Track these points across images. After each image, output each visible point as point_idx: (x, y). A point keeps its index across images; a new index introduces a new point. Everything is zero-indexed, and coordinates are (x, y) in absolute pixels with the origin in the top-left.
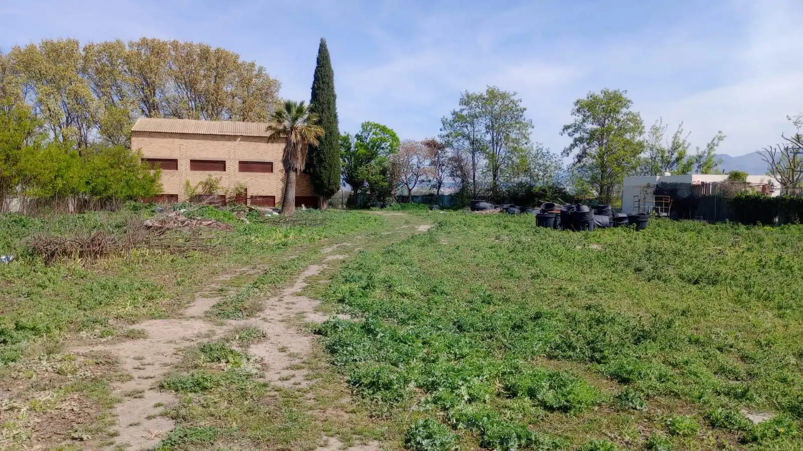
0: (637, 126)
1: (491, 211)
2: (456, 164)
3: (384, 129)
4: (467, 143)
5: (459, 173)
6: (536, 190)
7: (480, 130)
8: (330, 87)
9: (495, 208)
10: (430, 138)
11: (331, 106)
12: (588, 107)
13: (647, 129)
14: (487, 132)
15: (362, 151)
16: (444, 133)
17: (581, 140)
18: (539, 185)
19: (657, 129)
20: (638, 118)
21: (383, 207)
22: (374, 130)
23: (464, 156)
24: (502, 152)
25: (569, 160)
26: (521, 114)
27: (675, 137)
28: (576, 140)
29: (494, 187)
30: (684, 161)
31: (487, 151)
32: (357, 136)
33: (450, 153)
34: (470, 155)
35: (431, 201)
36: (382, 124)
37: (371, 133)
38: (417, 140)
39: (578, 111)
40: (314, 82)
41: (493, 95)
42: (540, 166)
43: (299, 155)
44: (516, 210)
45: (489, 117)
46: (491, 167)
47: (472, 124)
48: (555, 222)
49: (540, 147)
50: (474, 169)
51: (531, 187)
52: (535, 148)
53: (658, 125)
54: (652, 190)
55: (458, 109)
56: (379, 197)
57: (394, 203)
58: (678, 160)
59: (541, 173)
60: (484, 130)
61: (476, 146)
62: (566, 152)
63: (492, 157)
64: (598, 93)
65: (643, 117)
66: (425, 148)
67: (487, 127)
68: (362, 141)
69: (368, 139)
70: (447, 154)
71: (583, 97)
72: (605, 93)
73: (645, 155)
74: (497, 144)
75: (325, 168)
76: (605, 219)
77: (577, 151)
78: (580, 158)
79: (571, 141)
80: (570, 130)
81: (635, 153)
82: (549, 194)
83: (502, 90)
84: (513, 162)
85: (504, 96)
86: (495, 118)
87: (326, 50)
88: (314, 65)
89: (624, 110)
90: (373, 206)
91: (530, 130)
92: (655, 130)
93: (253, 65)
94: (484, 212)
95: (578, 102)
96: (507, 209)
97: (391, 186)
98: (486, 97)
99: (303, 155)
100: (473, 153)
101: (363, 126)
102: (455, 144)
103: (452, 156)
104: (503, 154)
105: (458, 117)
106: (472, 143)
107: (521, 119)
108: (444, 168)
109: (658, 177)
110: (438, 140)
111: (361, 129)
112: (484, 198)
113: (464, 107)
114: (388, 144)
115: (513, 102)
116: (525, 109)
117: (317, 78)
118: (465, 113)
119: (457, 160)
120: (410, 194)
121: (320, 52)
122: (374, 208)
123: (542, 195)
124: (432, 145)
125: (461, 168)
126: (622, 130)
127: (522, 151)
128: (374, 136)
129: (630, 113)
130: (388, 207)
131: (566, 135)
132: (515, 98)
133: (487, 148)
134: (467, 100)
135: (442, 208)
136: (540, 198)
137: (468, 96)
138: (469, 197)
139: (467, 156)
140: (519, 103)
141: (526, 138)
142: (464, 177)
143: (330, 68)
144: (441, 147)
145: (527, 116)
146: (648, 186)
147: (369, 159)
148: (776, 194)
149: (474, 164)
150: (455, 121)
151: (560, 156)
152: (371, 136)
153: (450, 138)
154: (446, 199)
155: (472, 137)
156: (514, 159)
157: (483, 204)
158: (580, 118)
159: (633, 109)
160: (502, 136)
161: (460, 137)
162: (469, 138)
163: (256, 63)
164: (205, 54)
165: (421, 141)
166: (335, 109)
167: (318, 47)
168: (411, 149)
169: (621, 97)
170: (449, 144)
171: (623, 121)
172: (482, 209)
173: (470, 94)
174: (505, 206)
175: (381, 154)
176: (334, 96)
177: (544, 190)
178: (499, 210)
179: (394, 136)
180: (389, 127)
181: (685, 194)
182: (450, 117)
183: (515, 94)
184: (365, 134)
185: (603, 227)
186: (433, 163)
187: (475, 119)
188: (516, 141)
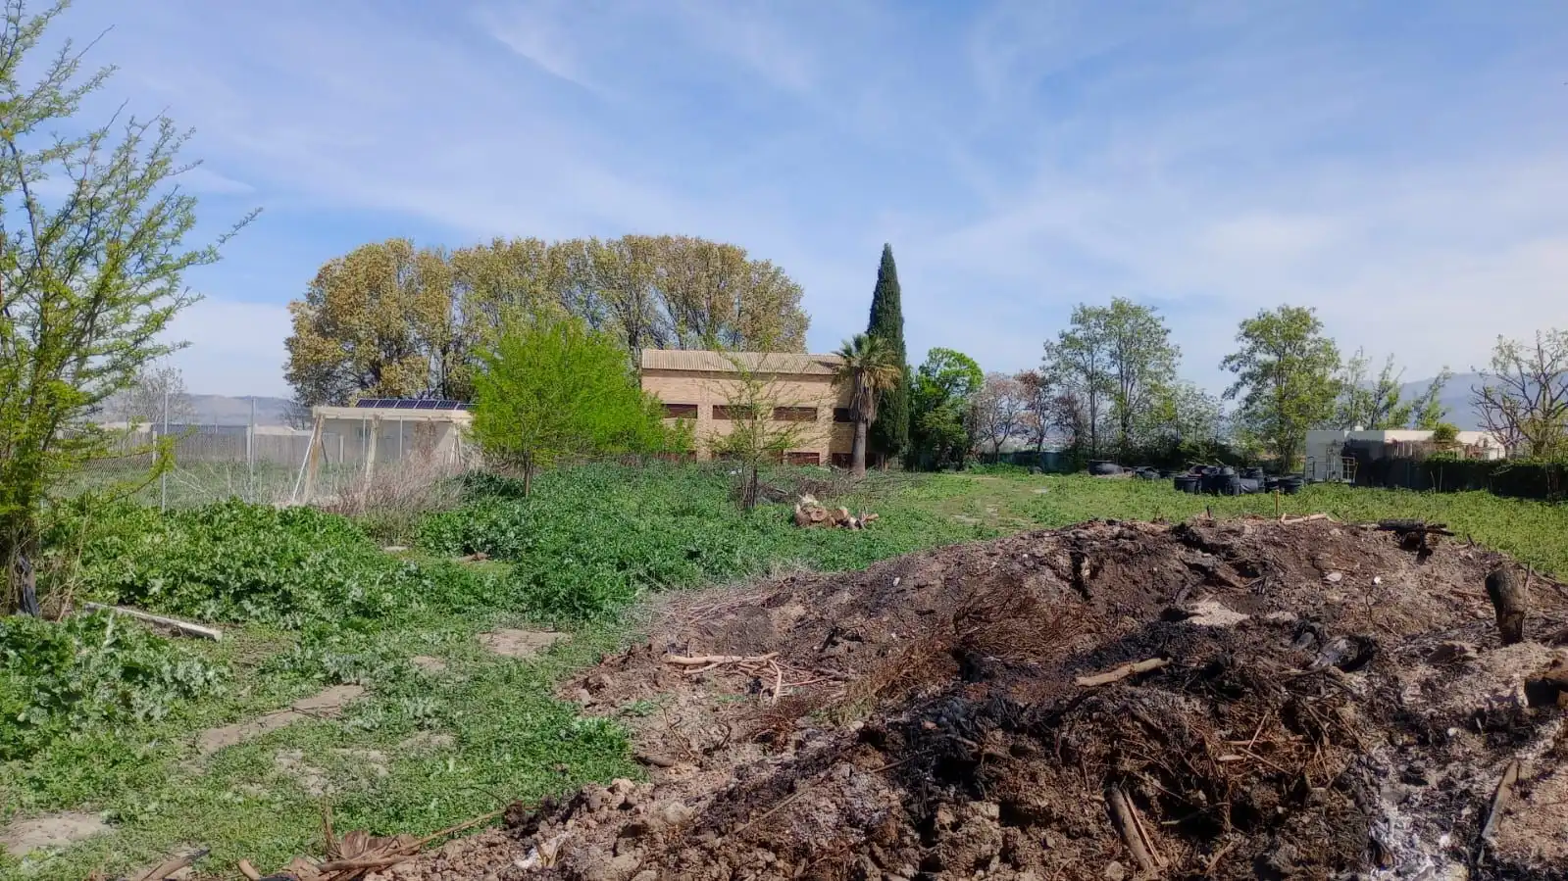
0: (1332, 360)
1: (1119, 476)
2: (1066, 408)
3: (961, 359)
4: (1082, 378)
5: (1070, 420)
6: (1184, 447)
7: (1103, 360)
8: (896, 308)
9: (1125, 471)
10: (1026, 371)
11: (897, 334)
12: (1260, 331)
13: (1344, 362)
14: (1114, 363)
15: (929, 389)
16: (1049, 363)
17: (1251, 376)
18: (1189, 439)
19: (1358, 363)
20: (1332, 347)
21: (959, 468)
22: (946, 360)
23: (1078, 396)
24: (1134, 392)
25: (1232, 406)
26: (1162, 337)
27: (1383, 375)
28: (1243, 377)
29: (1124, 443)
30: (1397, 408)
31: (1113, 389)
32: (922, 368)
33: (1056, 391)
34: (1087, 396)
35: (1028, 460)
36: (958, 350)
37: (942, 364)
38: (1008, 374)
39: (1246, 335)
40: (875, 302)
41: (1121, 311)
42: (1191, 413)
43: (871, 403)
44: (1155, 475)
45: (1115, 341)
46: (1119, 411)
47: (1090, 351)
48: (1197, 487)
49: (1191, 385)
50: (1094, 417)
51: (1178, 442)
52: (1183, 387)
53: (1358, 358)
54: (1338, 450)
55: (1068, 330)
56: (952, 457)
57: (976, 465)
58: (1388, 406)
59: (1192, 424)
60: (1108, 360)
61: (1098, 383)
62: (1230, 393)
63: (1120, 397)
64: (1273, 309)
65: (1338, 346)
66: (1021, 386)
67: (1112, 354)
68: (928, 374)
69: (938, 373)
70: (1051, 394)
71: (1252, 315)
72: (1285, 311)
73: (1341, 400)
74: (1128, 379)
75: (889, 416)
76: (1254, 484)
77: (1245, 391)
78: (1250, 400)
79: (1236, 378)
80: (1234, 363)
81: (1326, 397)
82: (1203, 452)
83: (1134, 304)
84: (1151, 406)
85: (1137, 312)
86: (1125, 341)
87: (892, 260)
88: (873, 280)
89: (1311, 336)
90: (946, 467)
91: (1176, 360)
92: (1356, 364)
93: (767, 266)
94: (1109, 477)
95: (1245, 323)
96: (1141, 473)
97: (971, 439)
98: (1112, 312)
99: (875, 401)
100: (1092, 393)
101: (930, 353)
102: (1065, 380)
103: (1061, 394)
104: (1137, 395)
105: (1069, 340)
106: (1090, 377)
107: (1164, 345)
108: (1047, 412)
109: (1346, 432)
110: (1040, 374)
111: (928, 359)
112: (1108, 458)
113: (1078, 326)
114: (967, 379)
115: (1150, 320)
116: (1168, 331)
117: (877, 296)
118: (1079, 335)
119: (1067, 401)
120: (997, 450)
121: (883, 263)
122: (946, 471)
123: (1194, 454)
124: (1031, 381)
125: (1075, 415)
126: (1310, 363)
127: (1165, 390)
128: (947, 368)
129: (1320, 339)
130: (967, 469)
131: (1227, 370)
132: (1155, 315)
133: (1113, 385)
134: (1082, 317)
135: (1047, 472)
136: (1191, 459)
137: (1084, 312)
138: (1085, 456)
139: (1083, 398)
140: (1160, 323)
141: (1170, 371)
142: (1078, 429)
143: (896, 283)
144: (1044, 383)
145: (1171, 340)
146: (1334, 444)
147: (939, 403)
148: (1493, 456)
149: (1093, 410)
150: (1064, 346)
151: (1219, 398)
152: (943, 368)
153: (1058, 371)
154: (1050, 459)
155: (1090, 369)
156: (1153, 401)
157: (1108, 466)
158: (1248, 344)
159: (1323, 334)
160: (1135, 368)
161: (1072, 370)
162: (1086, 371)
163: (772, 263)
164: (704, 253)
165: (1012, 375)
166: (901, 336)
167: (881, 255)
168: (999, 387)
169: (1306, 316)
170: (1054, 379)
171: (1310, 351)
172: (1106, 473)
173: (1086, 308)
174: (1139, 469)
175: (955, 394)
176: (901, 320)
177: (1196, 448)
178: (1130, 474)
179: (974, 369)
180: (968, 355)
181: (1375, 456)
182: (1057, 342)
183: (1153, 309)
184: (934, 366)
185: (1251, 492)
186: (1031, 406)
187: (1095, 345)
188: (1157, 376)
